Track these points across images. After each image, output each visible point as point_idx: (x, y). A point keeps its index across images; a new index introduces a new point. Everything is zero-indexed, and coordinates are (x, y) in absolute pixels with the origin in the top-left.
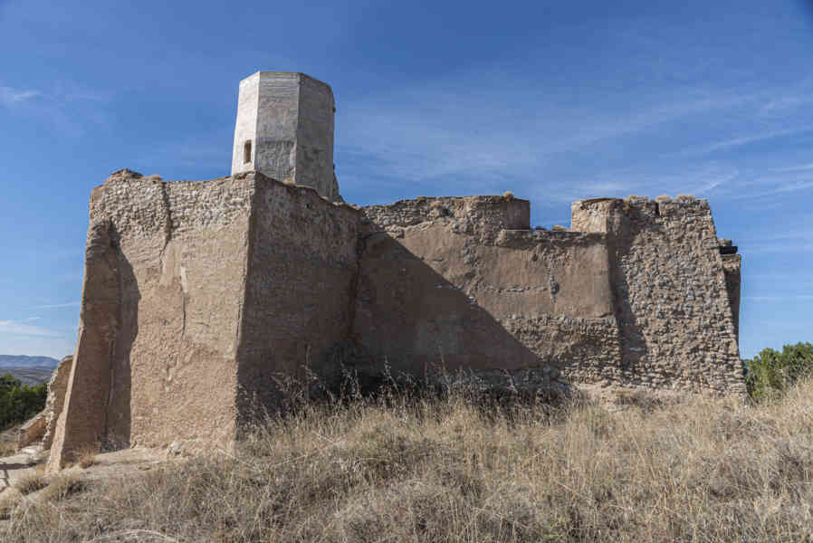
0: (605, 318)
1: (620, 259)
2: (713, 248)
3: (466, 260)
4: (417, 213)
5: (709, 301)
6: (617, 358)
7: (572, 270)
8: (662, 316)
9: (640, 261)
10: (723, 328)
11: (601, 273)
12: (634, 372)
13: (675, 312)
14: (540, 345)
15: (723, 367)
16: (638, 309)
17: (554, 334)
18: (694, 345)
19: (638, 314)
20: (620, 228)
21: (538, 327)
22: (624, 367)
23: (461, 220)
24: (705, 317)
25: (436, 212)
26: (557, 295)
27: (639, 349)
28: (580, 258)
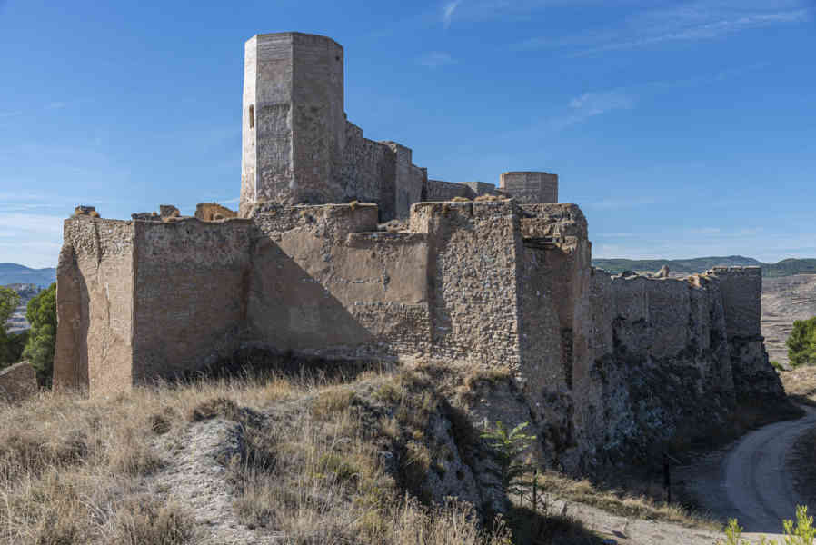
0: (421, 304)
1: (438, 253)
2: (511, 243)
3: (323, 258)
4: (291, 220)
5: (502, 288)
6: (428, 335)
7: (400, 265)
8: (465, 300)
9: (454, 255)
10: (509, 311)
11: (421, 267)
12: (441, 346)
13: (475, 298)
14: (373, 326)
15: (505, 343)
16: (448, 296)
17: (383, 316)
18: (486, 325)
19: (448, 299)
20: (439, 229)
21: (372, 311)
22: (434, 342)
23: (321, 225)
24: (497, 303)
25: (304, 219)
26: (388, 286)
27: (446, 328)
28: (408, 254)
